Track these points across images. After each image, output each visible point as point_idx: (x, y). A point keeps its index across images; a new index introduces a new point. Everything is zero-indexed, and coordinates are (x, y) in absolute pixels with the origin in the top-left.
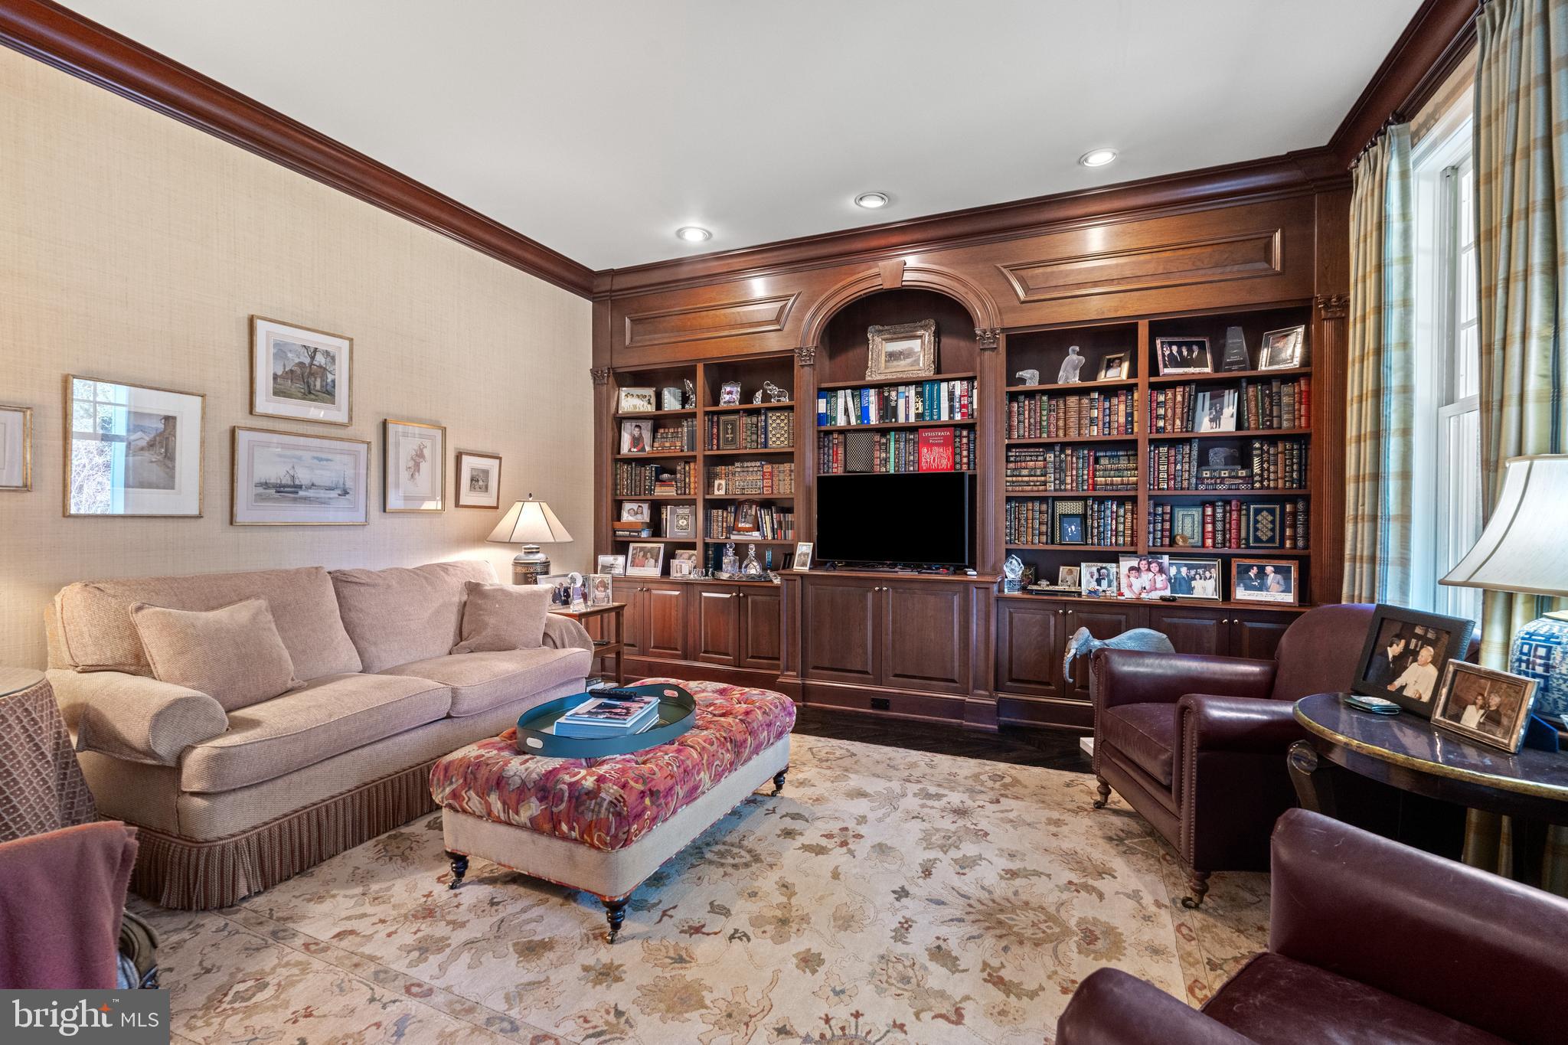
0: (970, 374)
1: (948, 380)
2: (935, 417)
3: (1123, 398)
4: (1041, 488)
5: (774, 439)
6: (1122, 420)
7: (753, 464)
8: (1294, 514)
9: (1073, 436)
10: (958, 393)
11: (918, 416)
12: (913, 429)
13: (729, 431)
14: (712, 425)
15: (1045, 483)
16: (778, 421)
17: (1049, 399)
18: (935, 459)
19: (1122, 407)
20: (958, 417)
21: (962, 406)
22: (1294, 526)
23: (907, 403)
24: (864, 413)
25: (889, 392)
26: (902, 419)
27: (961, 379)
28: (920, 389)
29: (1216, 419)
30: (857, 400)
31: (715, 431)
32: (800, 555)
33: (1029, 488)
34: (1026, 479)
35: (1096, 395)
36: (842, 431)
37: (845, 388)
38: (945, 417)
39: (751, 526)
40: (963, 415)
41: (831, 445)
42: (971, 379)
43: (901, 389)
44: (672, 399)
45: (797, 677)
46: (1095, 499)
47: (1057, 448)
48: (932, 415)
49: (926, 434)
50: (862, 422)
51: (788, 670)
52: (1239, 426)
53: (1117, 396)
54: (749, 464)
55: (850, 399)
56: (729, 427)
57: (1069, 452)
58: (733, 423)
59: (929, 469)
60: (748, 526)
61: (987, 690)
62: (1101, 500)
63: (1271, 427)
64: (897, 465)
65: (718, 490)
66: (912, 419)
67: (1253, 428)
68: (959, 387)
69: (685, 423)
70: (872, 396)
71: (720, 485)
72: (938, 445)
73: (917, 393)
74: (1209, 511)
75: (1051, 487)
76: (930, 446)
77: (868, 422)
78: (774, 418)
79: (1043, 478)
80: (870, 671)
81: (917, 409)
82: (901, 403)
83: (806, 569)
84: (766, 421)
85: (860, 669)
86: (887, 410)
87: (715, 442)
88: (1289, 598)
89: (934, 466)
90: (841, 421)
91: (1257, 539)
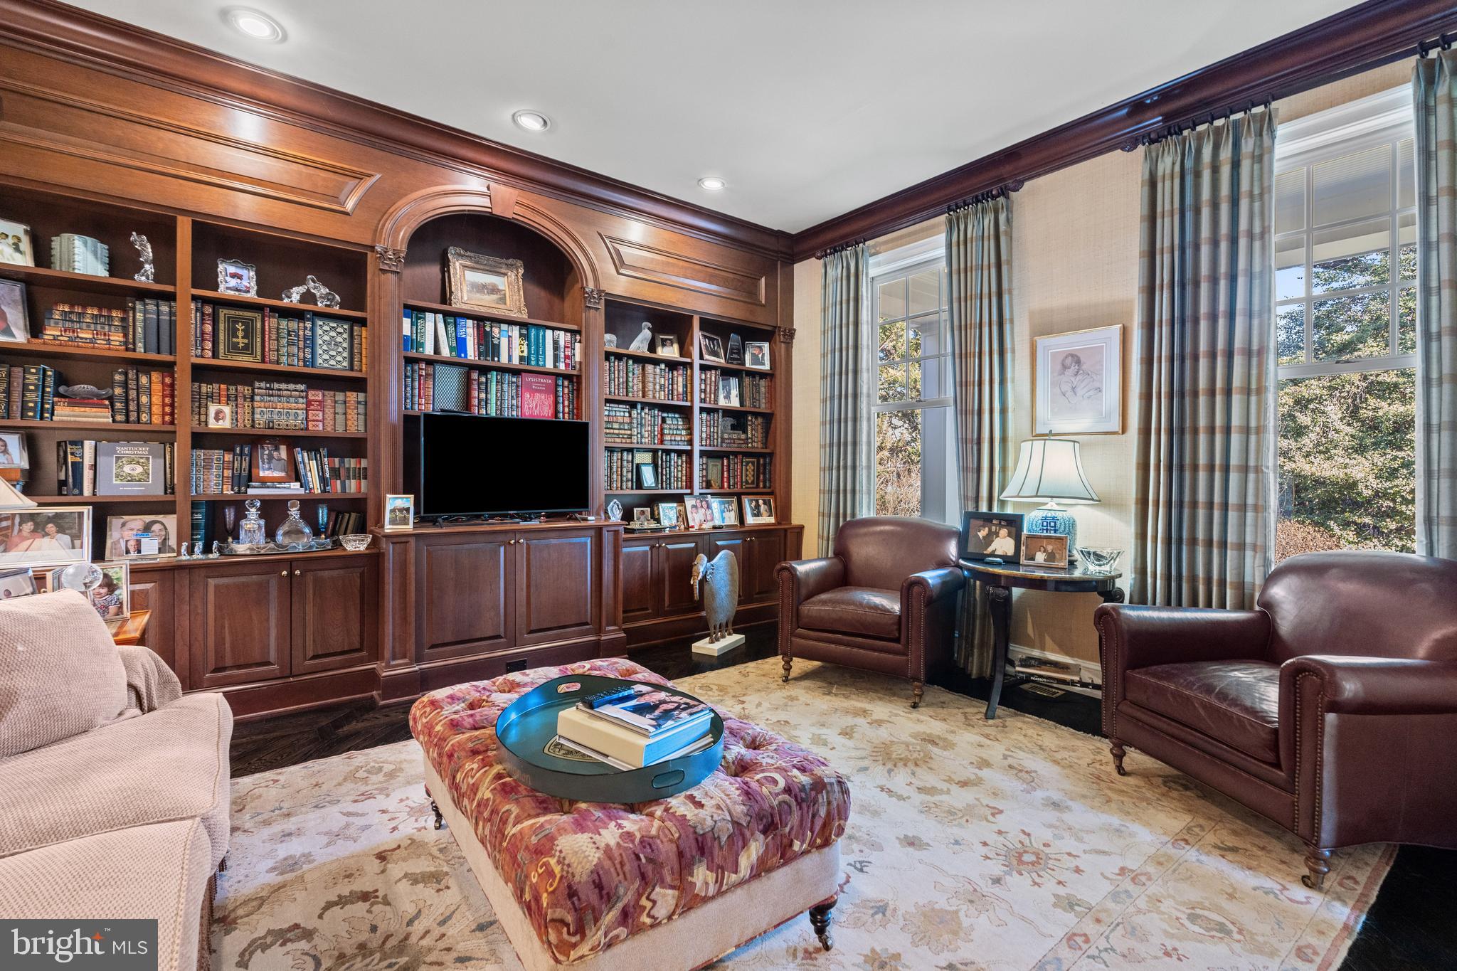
0: (575, 327)
1: (553, 329)
2: (541, 363)
3: (681, 372)
4: (628, 441)
5: (325, 357)
6: (681, 390)
7: (291, 386)
8: (764, 465)
9: (649, 399)
10: (562, 343)
11: (521, 358)
12: (515, 372)
13: (240, 334)
14: (203, 320)
15: (630, 436)
16: (333, 334)
17: (634, 362)
18: (537, 406)
19: (680, 379)
20: (562, 366)
21: (566, 357)
22: (764, 474)
23: (510, 343)
24: (460, 345)
25: (491, 327)
26: (504, 359)
27: (566, 330)
28: (524, 332)
29: (727, 397)
30: (451, 328)
31: (208, 328)
32: (393, 511)
33: (618, 440)
34: (616, 431)
35: (663, 366)
36: (430, 362)
37: (435, 311)
38: (549, 365)
39: (283, 474)
40: (567, 365)
41: (416, 376)
42: (573, 332)
43: (504, 327)
44: (90, 257)
45: (411, 663)
46: (664, 451)
47: (639, 406)
48: (538, 360)
49: (529, 378)
50: (459, 356)
51: (394, 659)
52: (742, 404)
53: (677, 370)
54: (283, 386)
55: (441, 326)
56: (240, 327)
57: (647, 411)
58: (248, 324)
59: (531, 415)
60: (276, 474)
61: (615, 624)
62: (668, 452)
63: (755, 407)
64: (500, 408)
65: (217, 419)
66: (516, 361)
67: (748, 407)
68: (563, 338)
69: (139, 306)
70: (469, 329)
71: (218, 413)
72: (540, 391)
73: (521, 335)
74: (725, 462)
75: (634, 439)
76: (533, 392)
77: (466, 356)
78: (326, 328)
79: (629, 432)
80: (502, 635)
81: (522, 352)
82: (504, 342)
83: (409, 528)
84: (312, 330)
85: (491, 634)
86: (488, 345)
87: (209, 345)
88: (772, 520)
89: (536, 412)
90: (429, 350)
91: (747, 482)
